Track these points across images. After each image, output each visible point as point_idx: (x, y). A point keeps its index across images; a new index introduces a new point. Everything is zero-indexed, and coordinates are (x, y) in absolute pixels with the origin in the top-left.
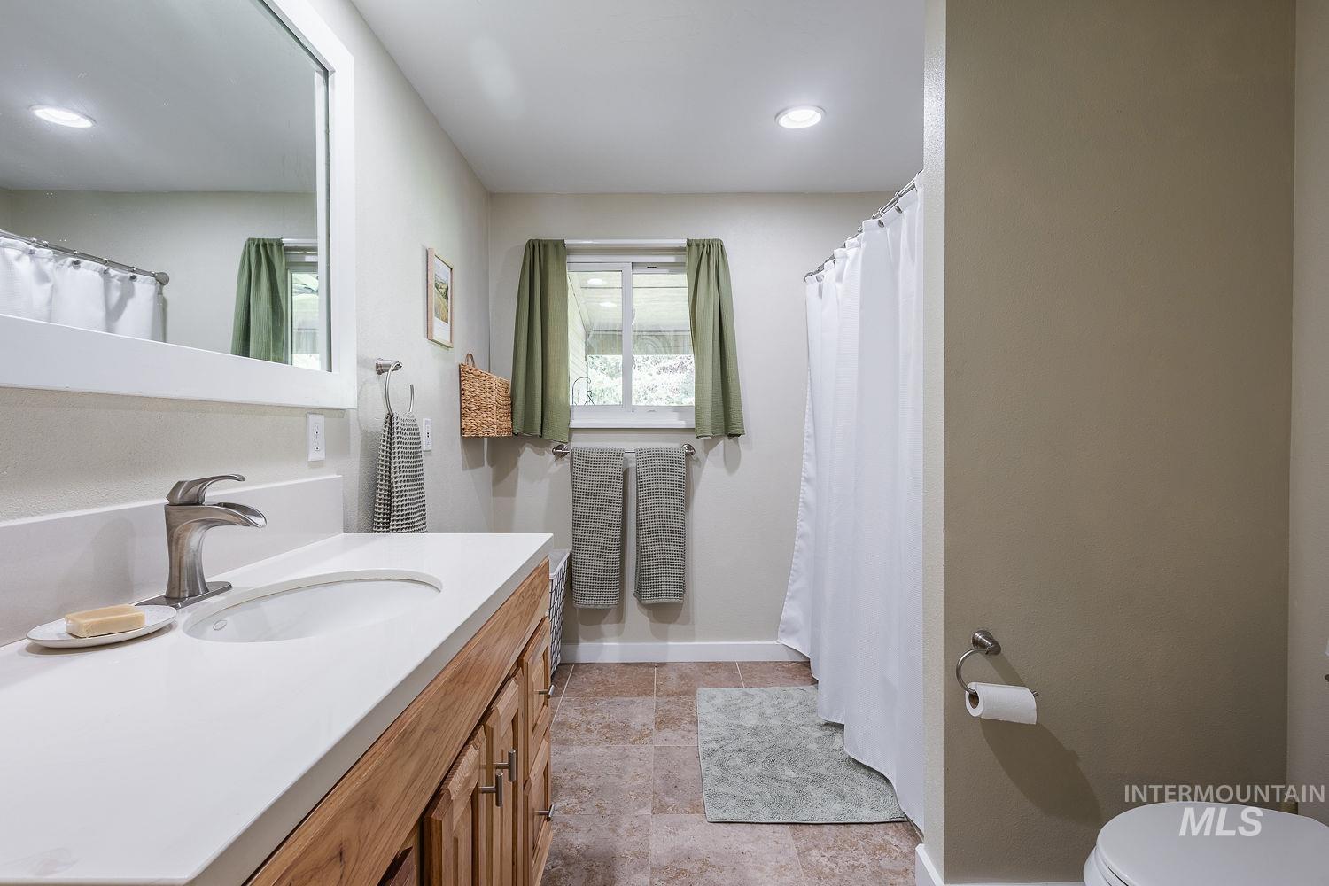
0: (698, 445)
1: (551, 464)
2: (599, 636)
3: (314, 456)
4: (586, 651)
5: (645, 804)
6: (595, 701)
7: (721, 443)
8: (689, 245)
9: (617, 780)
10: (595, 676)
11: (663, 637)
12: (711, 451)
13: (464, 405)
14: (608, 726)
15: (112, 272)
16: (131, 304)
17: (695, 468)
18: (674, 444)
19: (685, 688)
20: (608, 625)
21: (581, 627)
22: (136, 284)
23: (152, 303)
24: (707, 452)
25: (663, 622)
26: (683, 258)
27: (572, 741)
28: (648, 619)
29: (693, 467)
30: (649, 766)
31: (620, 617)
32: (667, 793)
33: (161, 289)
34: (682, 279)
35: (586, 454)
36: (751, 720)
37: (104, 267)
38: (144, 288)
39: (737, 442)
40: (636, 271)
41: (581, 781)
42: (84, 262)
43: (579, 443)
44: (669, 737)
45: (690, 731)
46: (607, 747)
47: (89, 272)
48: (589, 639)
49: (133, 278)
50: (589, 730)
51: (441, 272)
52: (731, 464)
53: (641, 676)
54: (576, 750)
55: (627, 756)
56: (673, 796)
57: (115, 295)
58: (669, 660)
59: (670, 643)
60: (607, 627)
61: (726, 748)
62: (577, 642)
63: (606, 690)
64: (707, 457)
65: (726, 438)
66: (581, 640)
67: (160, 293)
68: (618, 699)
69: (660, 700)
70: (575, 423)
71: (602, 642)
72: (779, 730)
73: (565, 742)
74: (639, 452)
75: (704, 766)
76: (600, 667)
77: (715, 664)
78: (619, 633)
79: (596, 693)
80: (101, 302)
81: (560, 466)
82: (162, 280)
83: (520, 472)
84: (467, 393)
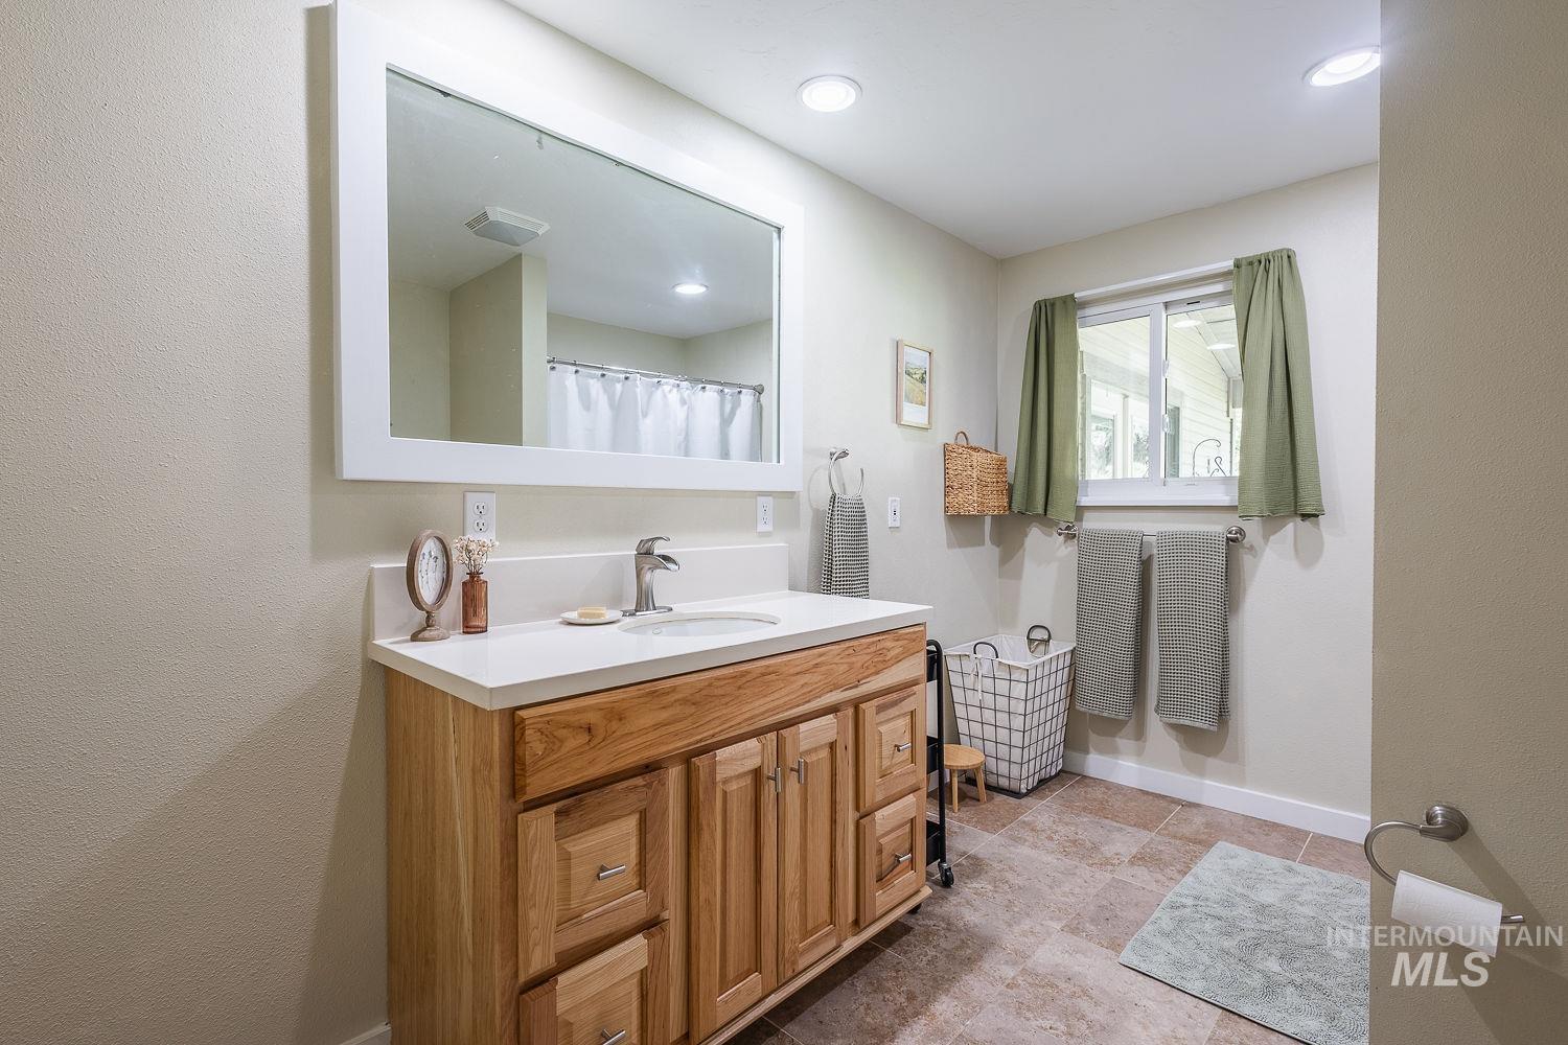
0: (1253, 529)
1: (1060, 546)
2: (1113, 751)
3: (761, 528)
4: (1096, 764)
5: (1059, 919)
6: (1078, 815)
7: (1290, 527)
8: (1238, 265)
9: (1047, 888)
10: (1098, 793)
11: (1200, 772)
12: (1272, 538)
13: (947, 484)
14: (1074, 842)
15: (726, 390)
16: (738, 412)
17: (1247, 559)
18: (1218, 527)
19: (1204, 837)
20: (1125, 741)
21: (1093, 737)
22: (742, 396)
23: (751, 410)
24: (1266, 538)
25: (1197, 752)
26: (1229, 285)
27: (1026, 840)
28: (1176, 744)
29: (1245, 556)
30: (1094, 891)
31: (1140, 734)
32: (1092, 921)
33: (759, 397)
34: (1229, 311)
35: (1095, 537)
36: (1267, 896)
37: (721, 388)
38: (747, 398)
39: (1318, 524)
40: (1170, 311)
41: (1009, 876)
42: (708, 386)
43: (1091, 523)
44: (1142, 876)
45: (1171, 879)
46: (1058, 859)
47: (712, 392)
48: (1101, 751)
49: (740, 392)
50: (1050, 838)
51: (915, 359)
52: (1308, 556)
53: (1153, 808)
54: (1024, 850)
55: (1075, 874)
56: (1097, 925)
57: (728, 408)
58: (1204, 802)
59: (1207, 782)
60: (1122, 742)
61: (1199, 909)
62: (1087, 752)
63: (1102, 810)
64: (1266, 544)
65: (1299, 519)
66: (1091, 749)
67: (759, 401)
68: (1107, 821)
69: (1159, 838)
70: (1084, 501)
71: (1117, 758)
72: (1303, 921)
73: (1017, 840)
74: (1161, 535)
75: (1156, 914)
76: (1108, 786)
77: (1275, 826)
78: (1139, 753)
79: (1085, 809)
80: (717, 413)
81: (1069, 549)
82: (759, 390)
83: (1026, 553)
84: (951, 472)
